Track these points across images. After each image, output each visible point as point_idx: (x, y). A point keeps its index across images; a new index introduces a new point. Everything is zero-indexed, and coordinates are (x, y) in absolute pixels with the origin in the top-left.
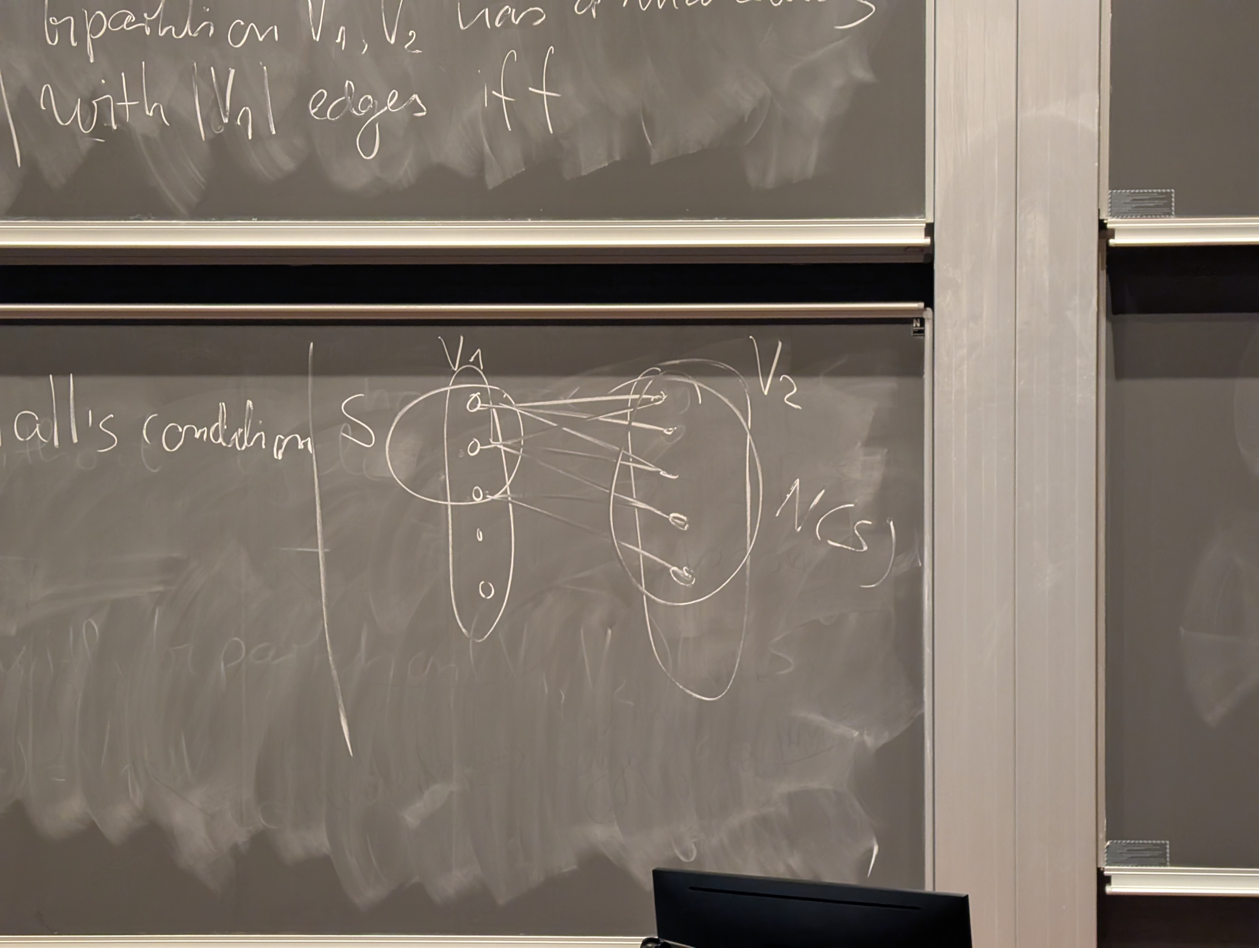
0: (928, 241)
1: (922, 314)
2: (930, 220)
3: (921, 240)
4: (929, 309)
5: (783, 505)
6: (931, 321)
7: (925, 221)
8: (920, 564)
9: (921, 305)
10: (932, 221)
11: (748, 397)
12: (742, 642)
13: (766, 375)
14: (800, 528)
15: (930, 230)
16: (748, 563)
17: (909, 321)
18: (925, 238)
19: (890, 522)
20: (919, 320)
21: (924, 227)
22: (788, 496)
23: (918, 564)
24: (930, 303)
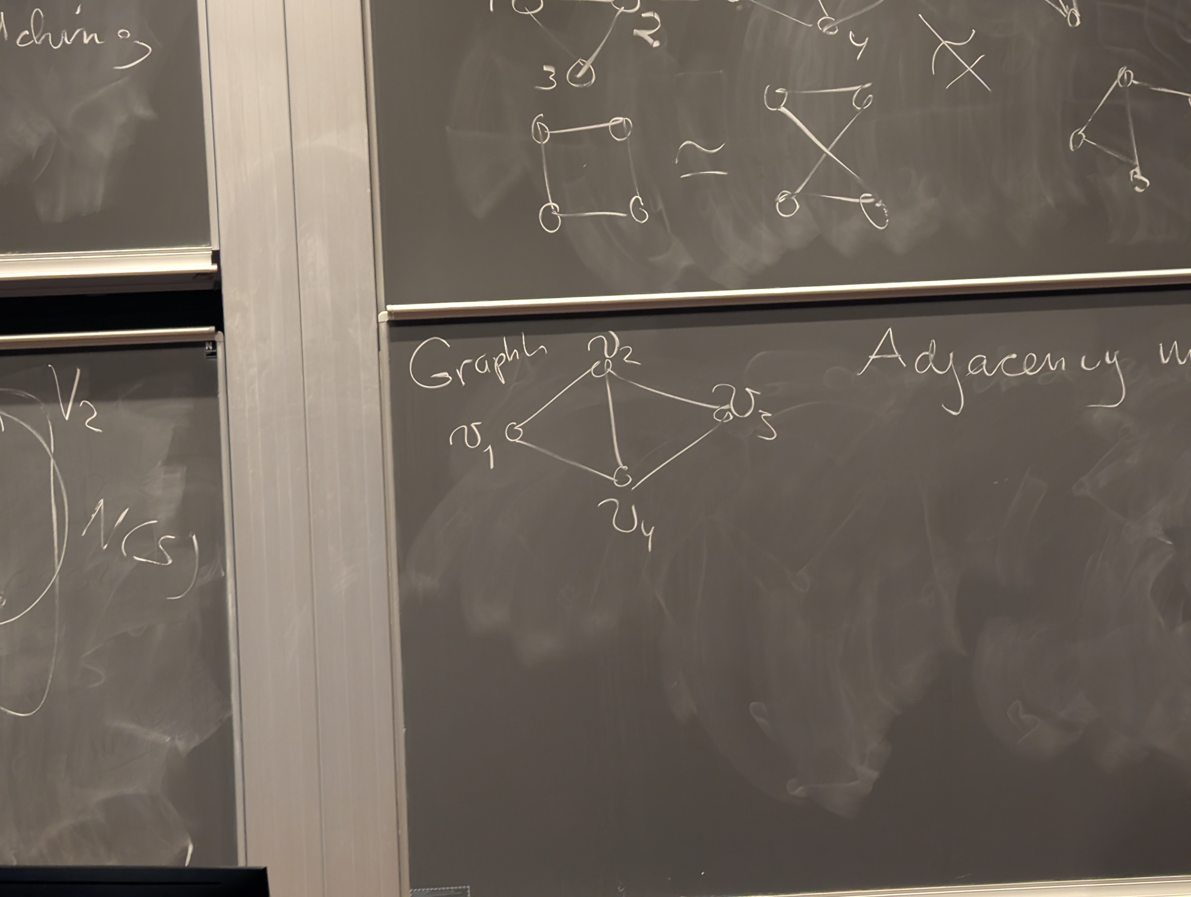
0: (215, 267)
1: (214, 337)
2: (216, 248)
3: (209, 266)
4: (220, 332)
5: (89, 524)
6: (222, 344)
7: (211, 249)
8: (223, 575)
9: (212, 329)
10: (218, 249)
11: (50, 423)
12: (54, 658)
13: (66, 401)
14: (105, 547)
15: (216, 257)
16: (57, 582)
17: (202, 344)
18: (212, 265)
19: (193, 535)
20: (211, 343)
21: (211, 255)
22: (93, 516)
23: (221, 574)
24: (220, 327)
